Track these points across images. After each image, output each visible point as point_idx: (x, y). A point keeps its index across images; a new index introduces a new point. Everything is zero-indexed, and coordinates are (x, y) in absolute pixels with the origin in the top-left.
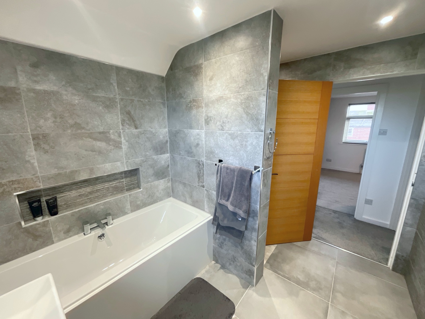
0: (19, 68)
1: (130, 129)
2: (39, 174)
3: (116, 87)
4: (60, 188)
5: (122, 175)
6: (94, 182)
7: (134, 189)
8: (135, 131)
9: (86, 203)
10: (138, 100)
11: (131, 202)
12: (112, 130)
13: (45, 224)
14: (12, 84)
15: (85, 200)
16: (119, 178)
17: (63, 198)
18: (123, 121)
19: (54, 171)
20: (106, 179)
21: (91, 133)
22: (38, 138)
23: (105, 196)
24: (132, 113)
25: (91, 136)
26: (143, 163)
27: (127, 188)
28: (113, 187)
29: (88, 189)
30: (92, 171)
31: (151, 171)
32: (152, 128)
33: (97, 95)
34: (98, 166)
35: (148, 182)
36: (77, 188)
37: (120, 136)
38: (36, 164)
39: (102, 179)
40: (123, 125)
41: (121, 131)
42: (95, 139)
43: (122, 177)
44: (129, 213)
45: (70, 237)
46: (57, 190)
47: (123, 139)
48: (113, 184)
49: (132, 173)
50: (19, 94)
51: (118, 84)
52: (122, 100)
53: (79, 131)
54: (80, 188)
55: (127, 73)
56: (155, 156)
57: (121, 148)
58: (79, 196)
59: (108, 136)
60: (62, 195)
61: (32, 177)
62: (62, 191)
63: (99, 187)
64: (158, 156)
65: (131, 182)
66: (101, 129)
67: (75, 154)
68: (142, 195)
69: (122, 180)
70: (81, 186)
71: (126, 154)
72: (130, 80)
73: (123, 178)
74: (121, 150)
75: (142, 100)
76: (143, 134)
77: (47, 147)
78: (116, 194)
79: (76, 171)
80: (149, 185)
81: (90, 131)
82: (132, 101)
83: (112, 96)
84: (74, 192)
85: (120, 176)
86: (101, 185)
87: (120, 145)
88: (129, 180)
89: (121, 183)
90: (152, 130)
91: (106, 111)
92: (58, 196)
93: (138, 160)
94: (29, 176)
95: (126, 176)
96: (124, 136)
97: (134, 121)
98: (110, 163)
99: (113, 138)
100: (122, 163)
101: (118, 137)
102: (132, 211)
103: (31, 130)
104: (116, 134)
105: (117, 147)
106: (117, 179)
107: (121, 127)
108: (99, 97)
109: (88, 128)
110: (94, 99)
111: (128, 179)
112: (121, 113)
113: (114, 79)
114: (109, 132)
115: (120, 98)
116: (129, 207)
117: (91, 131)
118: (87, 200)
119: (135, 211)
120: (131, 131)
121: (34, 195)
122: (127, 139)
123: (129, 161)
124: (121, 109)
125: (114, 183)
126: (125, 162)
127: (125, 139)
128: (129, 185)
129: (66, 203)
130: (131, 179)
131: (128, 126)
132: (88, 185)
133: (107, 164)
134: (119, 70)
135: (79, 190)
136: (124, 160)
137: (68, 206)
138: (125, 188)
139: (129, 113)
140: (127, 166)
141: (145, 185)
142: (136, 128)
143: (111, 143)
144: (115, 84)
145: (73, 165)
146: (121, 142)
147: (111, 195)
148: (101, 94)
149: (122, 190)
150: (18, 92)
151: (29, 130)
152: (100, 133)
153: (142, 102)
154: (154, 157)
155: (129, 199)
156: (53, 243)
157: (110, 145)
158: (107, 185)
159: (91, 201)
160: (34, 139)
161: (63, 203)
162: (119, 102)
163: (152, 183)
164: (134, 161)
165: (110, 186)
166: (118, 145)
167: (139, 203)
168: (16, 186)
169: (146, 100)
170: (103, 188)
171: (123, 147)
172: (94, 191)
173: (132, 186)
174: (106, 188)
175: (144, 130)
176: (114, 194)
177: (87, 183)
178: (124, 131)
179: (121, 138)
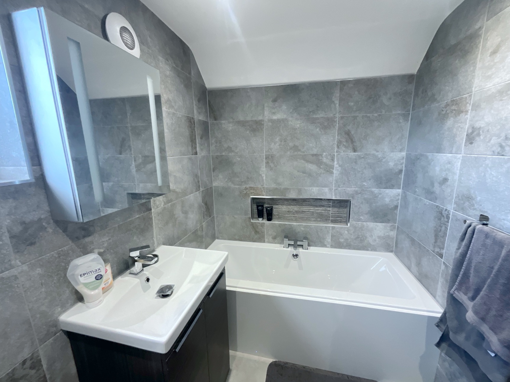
0: (266, 105)
1: (347, 152)
2: (265, 186)
3: (337, 105)
4: (277, 200)
5: (330, 203)
6: (301, 202)
7: (340, 223)
8: (352, 154)
9: (292, 220)
10: (363, 116)
11: (333, 236)
12: (325, 152)
13: (263, 225)
14: (260, 118)
15: (291, 217)
16: (326, 205)
17: (277, 209)
18: (340, 142)
19: (273, 186)
20: (313, 203)
21: (305, 155)
22: (268, 157)
23: (308, 220)
24: (353, 132)
25: (304, 158)
26: (356, 194)
27: (332, 218)
28: (317, 213)
29: (296, 208)
30: (300, 191)
31: (365, 208)
32: (378, 152)
33: (316, 116)
34: (306, 188)
35: (359, 220)
36: (288, 204)
37: (333, 160)
38: (264, 178)
39: (308, 202)
40: (338, 147)
41: (336, 154)
42: (307, 161)
43: (329, 205)
44: (328, 247)
45: (275, 243)
46: (274, 201)
47: (336, 163)
48: (319, 210)
49: (341, 204)
50: (263, 125)
51: (341, 100)
52: (342, 118)
53: (296, 153)
54: (290, 205)
55: (354, 84)
56: (376, 189)
57: (332, 173)
58: (288, 211)
59: (320, 159)
60: (277, 207)
61: (261, 187)
62: (277, 203)
63: (305, 208)
64: (380, 190)
65: (338, 214)
66: (315, 151)
67: (289, 174)
68: (348, 233)
69: (328, 209)
70: (291, 203)
71: (336, 181)
72: (356, 93)
73: (330, 207)
74: (332, 175)
75: (368, 115)
76: (363, 159)
77: (272, 165)
78: (320, 221)
79: (288, 189)
80: (360, 225)
81: (304, 153)
82: (355, 118)
83: (332, 115)
84: (285, 207)
85: (327, 203)
86: (307, 208)
87: (332, 170)
88: (337, 211)
89: (326, 212)
90: (377, 153)
91: (323, 132)
92: (274, 206)
93: (351, 190)
94: (260, 186)
95: (334, 205)
96: (338, 160)
97: (353, 142)
98: (318, 187)
99: (325, 161)
100: (330, 190)
101: (331, 161)
102: (332, 247)
103: (266, 152)
104: (329, 157)
105: (327, 171)
106: (323, 206)
107: (336, 149)
108: (318, 119)
109: (303, 150)
110: (313, 121)
111: (336, 209)
112: (338, 134)
113: (337, 95)
114: (321, 155)
115: (340, 116)
116: (330, 240)
117: (306, 153)
118: (293, 218)
119: (335, 247)
120: (347, 154)
121: (261, 201)
122: (340, 163)
123: (339, 189)
124: (339, 129)
125: (320, 210)
126: (333, 190)
127: (338, 163)
128: (336, 216)
129: (279, 214)
130: (339, 211)
131: (344, 149)
132: (296, 204)
133: (315, 188)
134: (344, 83)
135: (289, 207)
136: (333, 187)
137: (279, 218)
138: (331, 218)
139: (348, 133)
140: (336, 195)
141: (354, 222)
142: (355, 151)
143: (321, 166)
144: (337, 102)
145: (286, 183)
146: (333, 166)
147: (314, 221)
148: (321, 115)
149: (326, 220)
150: (263, 123)
151: (265, 152)
152: (313, 155)
153: (369, 117)
154: (373, 189)
155: (330, 232)
156: (264, 242)
157: (321, 168)
158: (312, 209)
159: (296, 220)
160: (266, 158)
161: (276, 214)
162: (338, 121)
163: (364, 223)
164: (344, 190)
165: (314, 211)
166: (329, 170)
167: (342, 240)
168: (252, 191)
169: (376, 115)
170: (308, 211)
171: (335, 171)
172: (300, 211)
173: (339, 218)
174: (311, 212)
175: (365, 154)
176: (318, 221)
177: (295, 202)
178: (339, 154)
179: (334, 162)
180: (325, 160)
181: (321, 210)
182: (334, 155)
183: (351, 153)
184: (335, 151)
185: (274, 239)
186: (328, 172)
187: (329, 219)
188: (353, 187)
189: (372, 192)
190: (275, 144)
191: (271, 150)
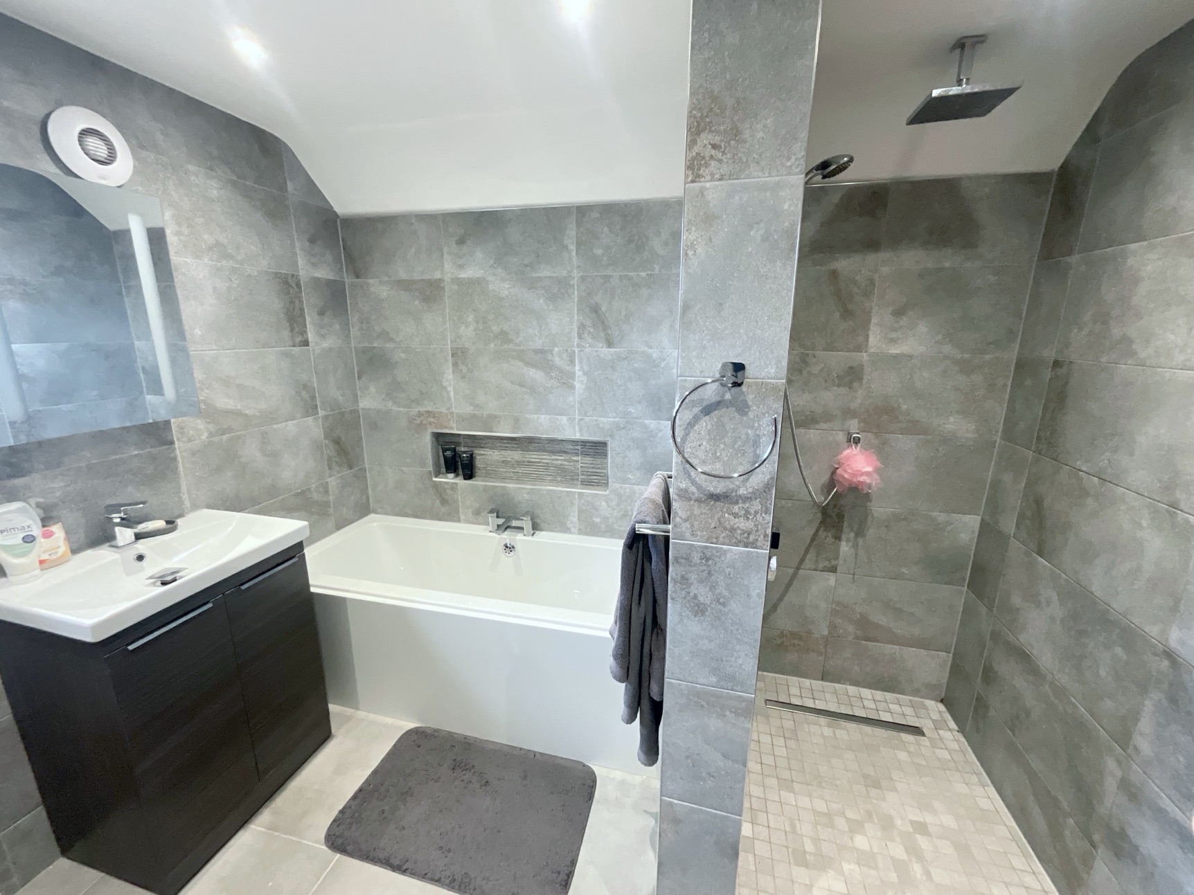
0: (446, 250)
1: (595, 347)
2: (453, 409)
3: (574, 253)
4: (481, 439)
5: (576, 447)
6: (526, 444)
7: (598, 486)
8: (605, 352)
9: (511, 478)
10: (620, 276)
11: (581, 512)
12: (557, 347)
13: (454, 487)
14: (438, 275)
15: (510, 472)
16: (568, 451)
17: (481, 457)
18: (582, 327)
19: (469, 410)
20: (546, 446)
21: (522, 351)
22: (456, 353)
23: (540, 479)
24: (604, 309)
25: (520, 356)
26: (618, 430)
27: (583, 477)
28: (556, 466)
29: (516, 455)
30: (516, 423)
31: (635, 457)
32: (651, 347)
33: (538, 275)
35: (625, 481)
36: (501, 446)
37: (572, 362)
38: (452, 394)
39: (538, 443)
40: (580, 337)
41: (576, 350)
42: (528, 364)
43: (576, 451)
44: (573, 533)
45: (479, 524)
46: (477, 441)
47: (577, 367)
48: (558, 460)
49: (597, 449)
50: (443, 288)
51: (579, 244)
52: (583, 279)
53: (506, 346)
54: (506, 449)
55: (601, 213)
56: (653, 421)
57: (572, 387)
58: (503, 461)
59: (550, 359)
60: (482, 452)
61: (447, 411)
62: (482, 445)
63: (534, 456)
65: (593, 468)
66: (538, 343)
67: (497, 387)
68: (608, 506)
69: (575, 458)
70: (507, 445)
71: (581, 403)
72: (606, 229)
73: (577, 454)
74: (573, 391)
75: (630, 274)
76: (626, 361)
77: (464, 370)
78: (561, 481)
79: (496, 417)
80: (627, 490)
81: (520, 346)
82: (607, 278)
83: (564, 273)
84: (496, 453)
85: (571, 447)
86: (537, 455)
87: (572, 382)
88: (590, 462)
89: (572, 464)
90: (650, 351)
91: (551, 307)
92: (477, 451)
93: (607, 421)
94: (444, 410)
95: (584, 451)
96: (581, 362)
97: (605, 328)
98: (548, 414)
99: (558, 363)
100: (571, 420)
101: (569, 363)
102: (581, 532)
103: (451, 342)
104: (565, 356)
105: (564, 383)
106: (566, 452)
107: (576, 340)
108: (540, 280)
109: (518, 341)
110: (532, 285)
111: (588, 459)
112: (578, 310)
113: (571, 233)
114: (551, 352)
115: (579, 275)
116: (575, 519)
117: (522, 348)
118: (512, 475)
119: (586, 534)
120: (597, 351)
121: (454, 439)
122: (586, 368)
123: (587, 419)
124: (581, 300)
125: (560, 460)
126: (577, 420)
127: (582, 369)
128: (589, 473)
129: (486, 467)
130: (594, 462)
131: (590, 340)
132: (518, 447)
133: (543, 416)
134: (582, 211)
135: (503, 452)
136: (575, 415)
137: (489, 475)
138: (580, 477)
139: (595, 310)
140: (581, 430)
141: (618, 486)
142: (610, 344)
143: (552, 374)
144: (573, 247)
145: (491, 406)
146: (574, 373)
147: (551, 481)
148: (545, 272)
149: (573, 480)
150: (442, 285)
151: (449, 342)
152: (536, 352)
153: (630, 278)
155: (576, 502)
156: (459, 521)
157: (551, 378)
158: (546, 458)
159: (518, 480)
160: (453, 355)
161: (482, 466)
162: (577, 285)
163: (635, 486)
164: (596, 420)
165: (550, 461)
166: (566, 381)
167: (598, 520)
168: (431, 419)
169: (643, 274)
170: (538, 462)
171: (577, 385)
172: (524, 462)
173: (595, 477)
174: (544, 463)
175: (628, 351)
176: (557, 482)
177: (516, 444)
178: (582, 351)
179: (575, 365)
180: (557, 361)
181: (562, 460)
182: (574, 352)
183: (603, 350)
184: (575, 344)
185: (477, 516)
186: (565, 386)
187: (577, 477)
188: (610, 415)
189: (645, 427)
190: (467, 327)
191: (461, 339)
